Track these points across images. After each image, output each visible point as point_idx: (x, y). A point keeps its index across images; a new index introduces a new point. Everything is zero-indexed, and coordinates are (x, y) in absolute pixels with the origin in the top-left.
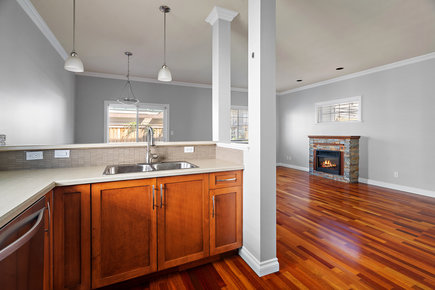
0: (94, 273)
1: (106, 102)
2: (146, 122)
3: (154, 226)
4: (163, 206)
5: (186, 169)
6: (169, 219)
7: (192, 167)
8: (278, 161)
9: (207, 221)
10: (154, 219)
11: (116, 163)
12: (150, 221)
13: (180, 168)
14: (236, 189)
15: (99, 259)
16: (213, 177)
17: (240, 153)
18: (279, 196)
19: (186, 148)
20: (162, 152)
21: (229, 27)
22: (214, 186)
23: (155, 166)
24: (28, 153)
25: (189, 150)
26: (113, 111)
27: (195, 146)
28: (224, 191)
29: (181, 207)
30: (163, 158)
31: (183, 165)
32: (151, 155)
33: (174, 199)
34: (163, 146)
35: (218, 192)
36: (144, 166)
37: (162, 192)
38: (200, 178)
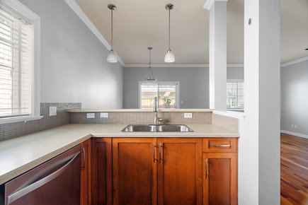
0: (114, 200)
1: (139, 83)
2: (167, 94)
3: (155, 176)
4: (162, 160)
5: (184, 132)
6: (166, 172)
7: (189, 131)
8: (282, 128)
9: (200, 180)
10: (155, 171)
11: (135, 123)
12: (152, 171)
13: (179, 131)
14: (230, 155)
15: (117, 191)
16: (206, 142)
17: (236, 121)
18: (284, 165)
19: (185, 114)
20: (166, 117)
21: (225, 7)
22: (208, 150)
23: (160, 128)
24: (88, 114)
25: (188, 116)
26: (145, 88)
27: (193, 113)
28: (218, 156)
29: (176, 164)
30: (167, 121)
31: (182, 128)
32: (158, 119)
33: (171, 157)
34: (167, 112)
35: (212, 156)
36: (152, 127)
37: (161, 149)
38: (194, 141)
